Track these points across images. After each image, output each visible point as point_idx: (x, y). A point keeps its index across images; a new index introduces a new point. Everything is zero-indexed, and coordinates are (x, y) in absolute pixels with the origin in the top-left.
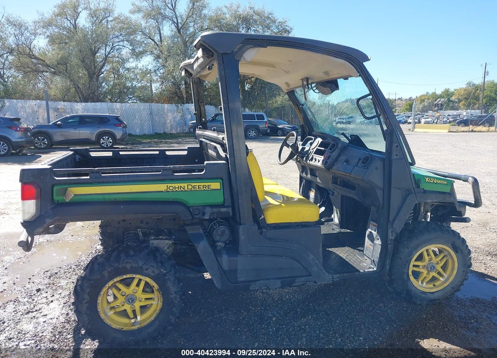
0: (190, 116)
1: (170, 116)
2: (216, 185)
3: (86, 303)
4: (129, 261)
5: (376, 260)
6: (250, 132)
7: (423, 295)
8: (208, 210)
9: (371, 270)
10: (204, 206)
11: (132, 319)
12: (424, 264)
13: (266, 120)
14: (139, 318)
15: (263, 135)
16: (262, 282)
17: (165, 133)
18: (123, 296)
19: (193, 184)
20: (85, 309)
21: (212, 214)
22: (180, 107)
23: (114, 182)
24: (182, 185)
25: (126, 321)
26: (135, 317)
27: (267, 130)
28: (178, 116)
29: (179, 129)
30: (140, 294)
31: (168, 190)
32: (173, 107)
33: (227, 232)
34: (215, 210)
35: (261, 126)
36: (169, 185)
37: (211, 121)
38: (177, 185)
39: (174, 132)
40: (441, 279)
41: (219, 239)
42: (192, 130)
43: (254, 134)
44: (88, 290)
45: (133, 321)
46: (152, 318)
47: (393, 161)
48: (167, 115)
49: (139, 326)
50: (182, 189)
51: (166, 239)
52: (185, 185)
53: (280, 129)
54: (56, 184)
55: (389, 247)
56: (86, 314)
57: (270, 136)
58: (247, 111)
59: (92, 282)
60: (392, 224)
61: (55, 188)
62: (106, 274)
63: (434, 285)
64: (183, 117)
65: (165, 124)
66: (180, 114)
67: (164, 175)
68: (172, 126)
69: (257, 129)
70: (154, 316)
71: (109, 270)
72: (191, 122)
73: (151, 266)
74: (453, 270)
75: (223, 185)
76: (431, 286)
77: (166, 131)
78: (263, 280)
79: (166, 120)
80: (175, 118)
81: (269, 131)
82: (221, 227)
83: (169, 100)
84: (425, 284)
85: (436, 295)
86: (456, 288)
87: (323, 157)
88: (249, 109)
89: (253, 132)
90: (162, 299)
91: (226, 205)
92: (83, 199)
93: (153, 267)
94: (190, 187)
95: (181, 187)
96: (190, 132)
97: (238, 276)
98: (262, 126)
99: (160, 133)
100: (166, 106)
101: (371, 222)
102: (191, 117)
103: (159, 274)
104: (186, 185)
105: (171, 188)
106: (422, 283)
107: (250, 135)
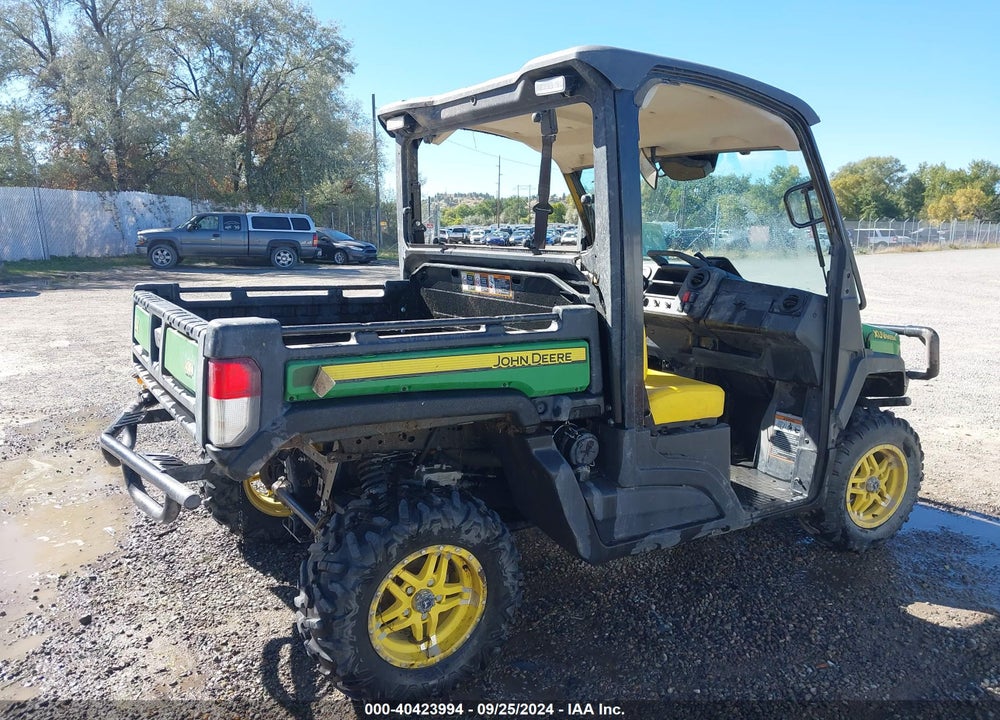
0: (133, 219)
1: (86, 219)
2: (579, 353)
3: (352, 619)
4: (436, 518)
5: (808, 479)
6: (279, 255)
7: (864, 535)
8: (566, 404)
9: (800, 497)
10: (557, 396)
11: (421, 643)
12: (864, 480)
13: (313, 230)
14: (434, 639)
15: (307, 261)
16: (653, 536)
17: (75, 257)
18: (410, 595)
19: (542, 353)
20: (350, 632)
21: (573, 410)
22: (109, 198)
23: (405, 352)
24: (524, 354)
25: (410, 648)
26: (427, 638)
27: (317, 251)
28: (106, 219)
29: (108, 247)
30: (442, 589)
31: (501, 365)
32: (93, 197)
33: (596, 446)
34: (579, 402)
35: (303, 243)
36: (502, 355)
37: (189, 230)
38: (515, 355)
39: (95, 253)
40: (883, 503)
41: (583, 460)
42: (144, 250)
43: (289, 259)
44: (358, 590)
45: (423, 647)
46: (467, 635)
47: (844, 301)
48: (77, 216)
49: (442, 655)
50: (523, 362)
51: (447, 470)
52: (527, 355)
53: (340, 249)
54: (292, 360)
55: (831, 456)
56: (351, 643)
57: (322, 263)
58: (261, 211)
59: (367, 572)
60: (837, 414)
61: (292, 369)
62: (393, 550)
63: (874, 516)
64: (117, 220)
65: (73, 235)
66: (109, 215)
67: (491, 335)
68: (90, 240)
69: (294, 247)
70: (469, 630)
71: (401, 541)
72: (142, 232)
73: (475, 523)
74: (900, 486)
75: (590, 353)
76: (870, 517)
77: (77, 251)
78: (654, 532)
79: (76, 228)
80: (97, 222)
81: (320, 253)
82: (586, 435)
83: (81, 182)
84: (861, 515)
85: (880, 531)
86: (903, 517)
87: (677, 298)
88: (265, 206)
89: (287, 255)
90: (486, 592)
91: (593, 391)
92: (356, 389)
93: (479, 524)
94: (537, 358)
95: (522, 358)
96: (139, 255)
97: (616, 530)
98: (306, 243)
99: (64, 258)
100: (75, 194)
101: (778, 413)
102: (137, 220)
103: (488, 539)
104: (529, 354)
105: (506, 361)
106: (858, 514)
107: (279, 260)
